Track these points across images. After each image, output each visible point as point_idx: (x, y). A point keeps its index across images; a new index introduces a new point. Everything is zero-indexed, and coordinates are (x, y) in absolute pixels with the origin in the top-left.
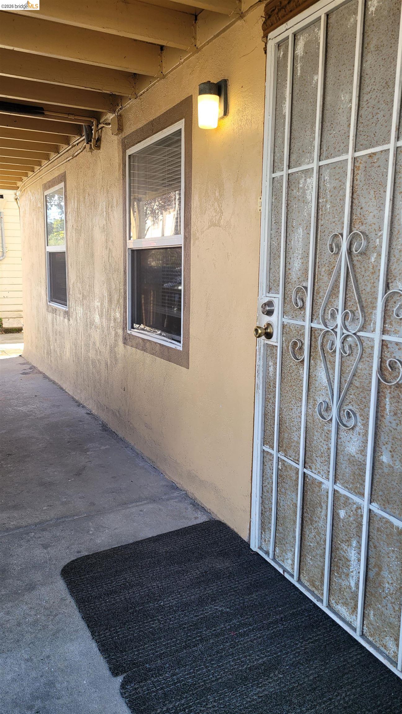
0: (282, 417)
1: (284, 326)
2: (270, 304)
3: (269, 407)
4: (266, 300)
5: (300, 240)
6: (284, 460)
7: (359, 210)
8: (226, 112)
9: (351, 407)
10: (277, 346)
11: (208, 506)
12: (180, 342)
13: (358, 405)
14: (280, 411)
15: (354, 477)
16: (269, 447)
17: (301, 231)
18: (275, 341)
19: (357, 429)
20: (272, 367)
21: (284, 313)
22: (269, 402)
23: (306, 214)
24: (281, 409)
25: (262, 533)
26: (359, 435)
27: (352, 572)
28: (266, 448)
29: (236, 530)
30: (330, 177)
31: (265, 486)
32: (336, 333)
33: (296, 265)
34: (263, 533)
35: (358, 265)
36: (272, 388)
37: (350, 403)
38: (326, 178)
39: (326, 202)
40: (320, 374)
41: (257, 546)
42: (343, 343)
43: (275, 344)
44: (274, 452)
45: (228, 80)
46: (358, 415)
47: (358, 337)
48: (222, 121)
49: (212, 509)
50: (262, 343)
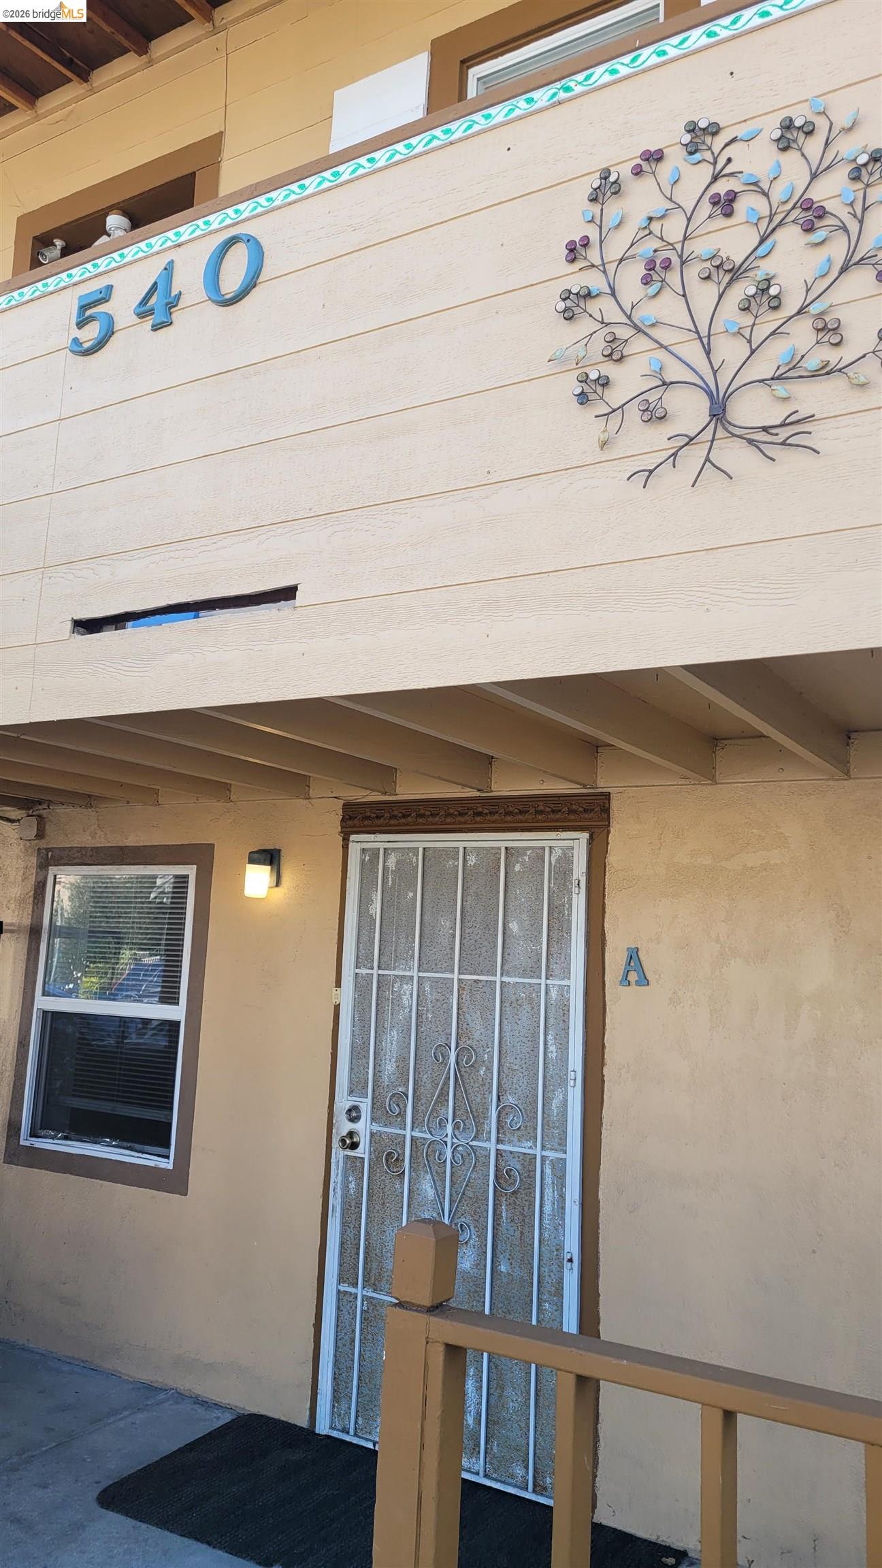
0: (369, 1243)
1: (372, 1134)
2: (355, 1108)
3: (348, 1233)
4: (348, 1105)
5: (394, 1043)
6: (371, 1298)
7: (465, 1025)
8: (278, 884)
9: (464, 1220)
10: (363, 1158)
11: (224, 1400)
12: (168, 1157)
13: (472, 1216)
14: (366, 1236)
15: (470, 1295)
16: (347, 1285)
17: (395, 1033)
18: (363, 1152)
19: (472, 1242)
20: (353, 1183)
21: (373, 1119)
22: (349, 1227)
23: (401, 1018)
24: (367, 1233)
25: (334, 1406)
26: (474, 1248)
27: (470, 1406)
28: (345, 1288)
29: (283, 1419)
30: (431, 987)
31: (340, 1339)
32: (446, 1142)
33: (390, 1068)
34: (336, 1404)
35: (466, 1076)
36: (353, 1208)
37: (463, 1215)
38: (426, 989)
39: (427, 1011)
40: (424, 1187)
41: (328, 1426)
42: (453, 1153)
43: (362, 1156)
44: (359, 1291)
45: (279, 851)
46: (472, 1227)
47: (471, 1146)
48: (272, 889)
49: (231, 1402)
50: (341, 1156)
